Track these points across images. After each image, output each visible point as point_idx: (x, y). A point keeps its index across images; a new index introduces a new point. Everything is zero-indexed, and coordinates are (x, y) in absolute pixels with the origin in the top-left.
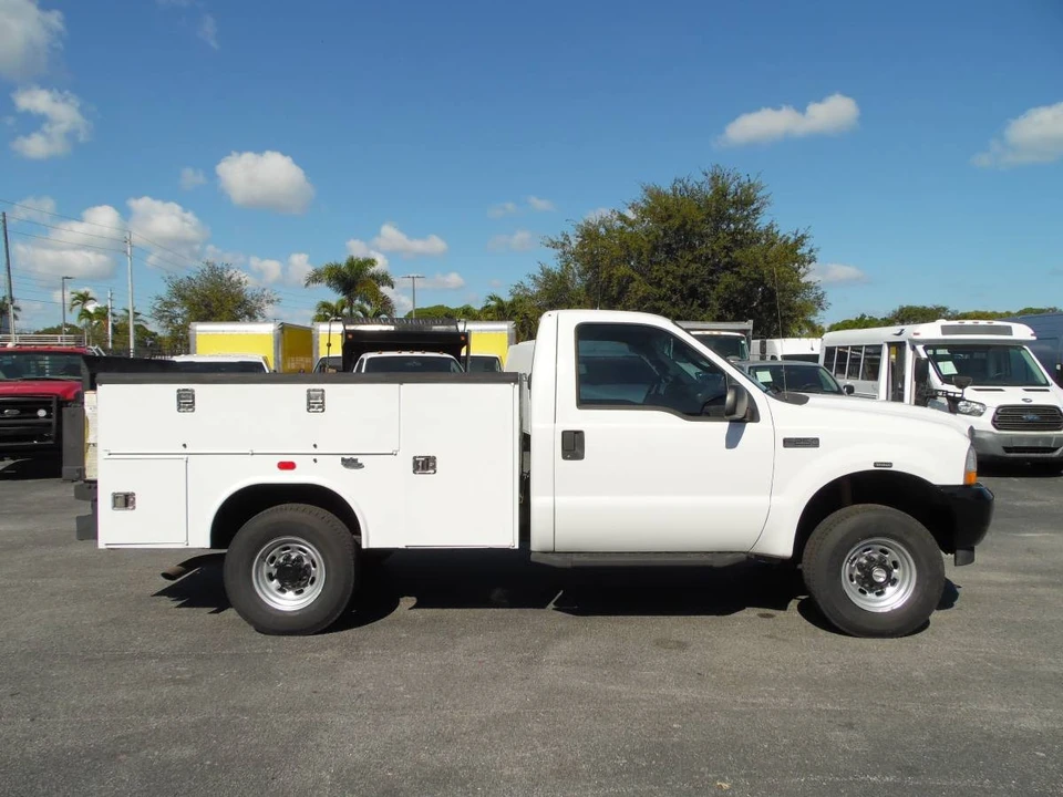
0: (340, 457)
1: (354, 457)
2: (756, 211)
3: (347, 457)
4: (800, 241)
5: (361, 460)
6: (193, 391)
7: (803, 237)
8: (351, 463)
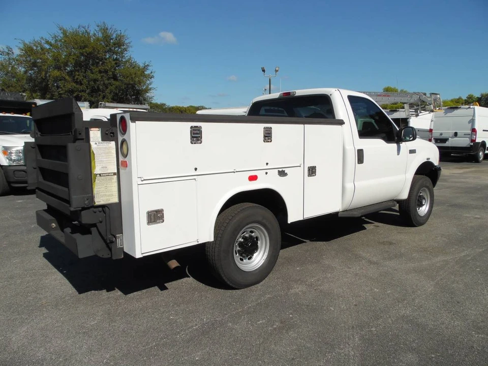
0: (277, 170)
1: (284, 169)
2: (125, 50)
3: (280, 170)
4: (146, 67)
5: (287, 171)
6: (201, 127)
7: (148, 65)
8: (282, 173)
